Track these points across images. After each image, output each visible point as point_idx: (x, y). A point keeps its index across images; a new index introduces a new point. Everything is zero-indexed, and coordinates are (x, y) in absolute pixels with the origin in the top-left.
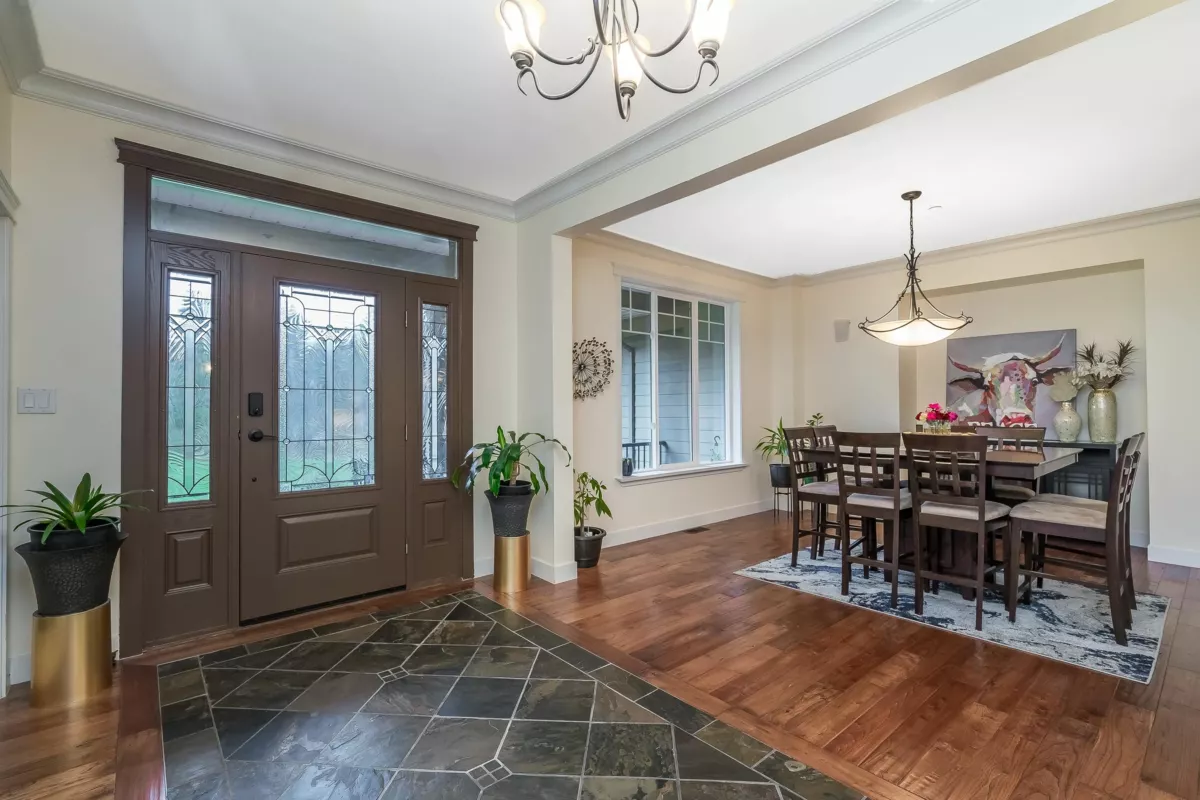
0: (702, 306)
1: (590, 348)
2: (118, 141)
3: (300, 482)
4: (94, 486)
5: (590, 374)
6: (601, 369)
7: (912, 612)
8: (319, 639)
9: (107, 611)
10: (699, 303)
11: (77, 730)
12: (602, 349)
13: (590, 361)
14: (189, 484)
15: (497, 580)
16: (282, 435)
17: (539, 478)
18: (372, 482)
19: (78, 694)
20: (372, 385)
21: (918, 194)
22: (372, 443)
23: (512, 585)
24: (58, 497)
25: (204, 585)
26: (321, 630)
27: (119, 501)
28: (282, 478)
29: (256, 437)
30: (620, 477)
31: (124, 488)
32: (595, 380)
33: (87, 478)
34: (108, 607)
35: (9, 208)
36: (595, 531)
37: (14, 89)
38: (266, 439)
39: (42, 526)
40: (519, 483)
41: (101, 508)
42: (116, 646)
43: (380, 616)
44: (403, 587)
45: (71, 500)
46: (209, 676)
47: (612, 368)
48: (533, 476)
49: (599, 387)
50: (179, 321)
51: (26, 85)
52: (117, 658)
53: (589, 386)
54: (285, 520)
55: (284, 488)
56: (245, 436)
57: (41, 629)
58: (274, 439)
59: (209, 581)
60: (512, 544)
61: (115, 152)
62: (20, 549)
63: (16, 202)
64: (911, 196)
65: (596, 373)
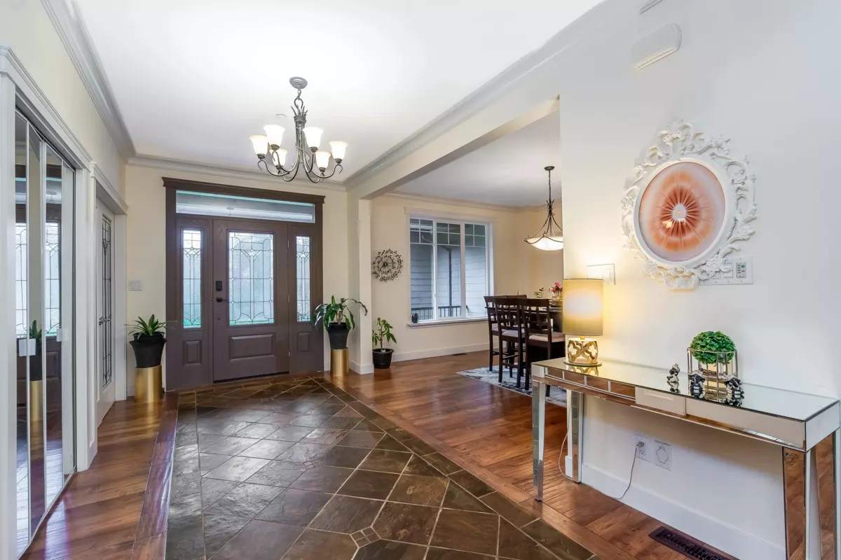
0: (467, 226)
1: (389, 254)
2: (163, 178)
3: (239, 321)
4: (155, 320)
5: (390, 268)
6: (396, 265)
7: (524, 390)
8: (244, 389)
9: (161, 368)
10: (466, 225)
11: (151, 408)
12: (396, 255)
13: (389, 261)
14: (192, 320)
15: (332, 372)
16: (231, 299)
17: (350, 321)
18: (273, 322)
19: (151, 398)
20: (272, 276)
21: (553, 168)
22: (272, 304)
23: (339, 373)
24: (143, 324)
25: (199, 364)
26: (246, 386)
27: (165, 325)
28: (231, 319)
29: (219, 300)
30: (411, 323)
31: (167, 320)
32: (393, 271)
33: (153, 317)
34: (161, 367)
35: (124, 210)
36: (387, 350)
37: (126, 163)
38: (223, 301)
39: (138, 334)
40: (342, 323)
41: (158, 327)
42: (164, 385)
43: (272, 382)
44: (288, 373)
45: (148, 324)
46: (198, 397)
47: (402, 264)
48: (347, 320)
49: (395, 275)
50: (188, 250)
51: (130, 161)
52: (165, 390)
53: (389, 274)
54: (234, 338)
55: (232, 323)
56: (215, 300)
57: (138, 374)
58: (227, 301)
59: (201, 363)
60: (339, 353)
61: (162, 182)
62: (131, 342)
63: (127, 207)
64: (549, 169)
65: (394, 267)
